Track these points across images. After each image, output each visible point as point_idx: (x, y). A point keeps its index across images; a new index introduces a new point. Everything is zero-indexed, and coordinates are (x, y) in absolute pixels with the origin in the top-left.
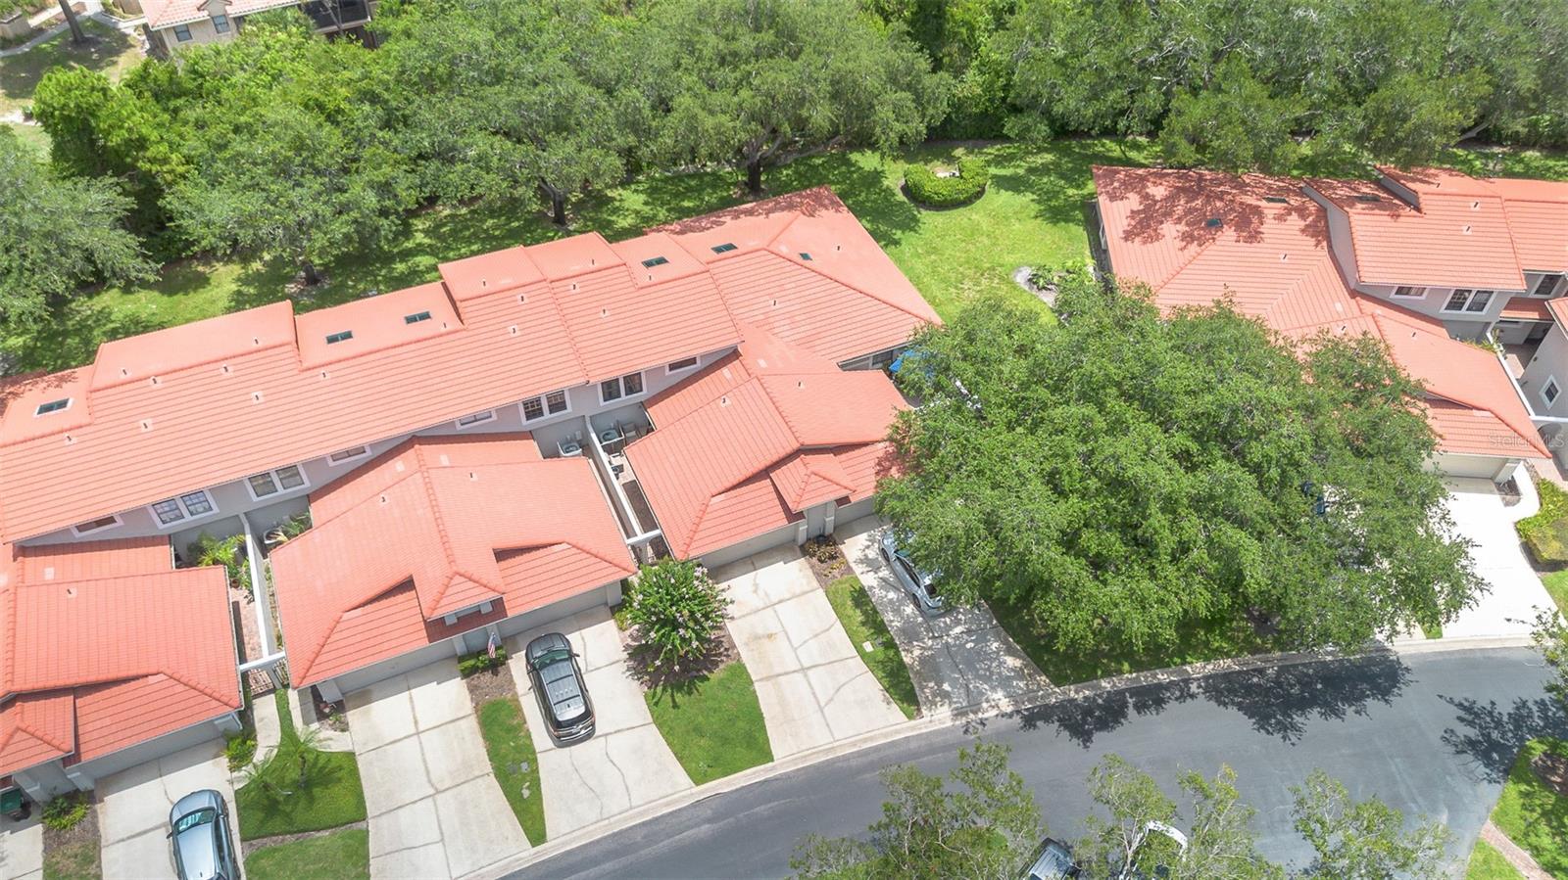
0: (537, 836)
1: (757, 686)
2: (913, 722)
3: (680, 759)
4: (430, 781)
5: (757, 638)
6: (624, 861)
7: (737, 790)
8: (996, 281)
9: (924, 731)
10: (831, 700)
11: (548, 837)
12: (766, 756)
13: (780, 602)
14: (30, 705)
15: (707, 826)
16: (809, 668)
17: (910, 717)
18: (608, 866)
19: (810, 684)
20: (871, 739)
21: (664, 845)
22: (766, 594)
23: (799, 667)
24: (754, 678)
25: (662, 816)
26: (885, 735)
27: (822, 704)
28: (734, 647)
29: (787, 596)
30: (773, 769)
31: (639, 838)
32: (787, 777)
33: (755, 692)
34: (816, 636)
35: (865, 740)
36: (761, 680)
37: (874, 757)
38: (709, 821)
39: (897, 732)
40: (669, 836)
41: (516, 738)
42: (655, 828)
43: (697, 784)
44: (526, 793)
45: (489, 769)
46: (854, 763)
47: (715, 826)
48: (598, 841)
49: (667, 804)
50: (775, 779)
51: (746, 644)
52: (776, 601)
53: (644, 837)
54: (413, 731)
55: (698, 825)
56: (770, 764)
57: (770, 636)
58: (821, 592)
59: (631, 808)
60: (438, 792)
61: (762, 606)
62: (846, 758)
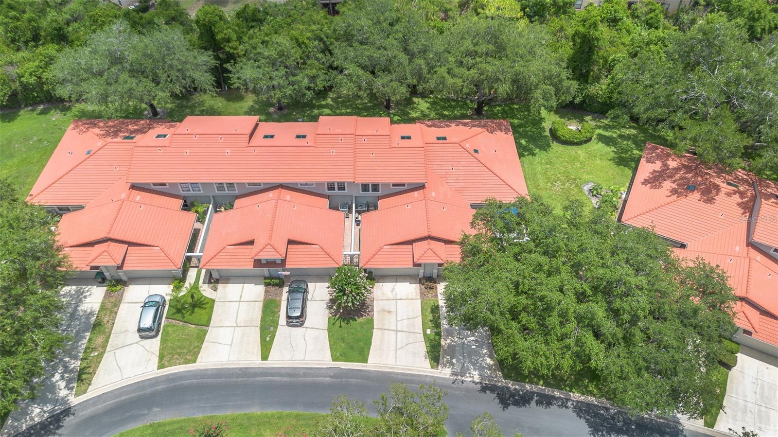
0: (265, 357)
1: (375, 330)
2: (432, 370)
3: (331, 348)
4: (236, 321)
5: (384, 311)
6: (292, 379)
7: (347, 369)
8: (574, 186)
9: (436, 375)
10: (402, 348)
11: (270, 358)
12: (365, 360)
13: (400, 299)
14: (113, 244)
15: (329, 379)
16: (399, 331)
17: (432, 367)
18: (285, 379)
19: (396, 338)
20: (412, 370)
21: (309, 379)
22: (396, 294)
23: (395, 329)
24: (375, 327)
25: (314, 368)
26: (418, 371)
27: (398, 348)
28: (373, 311)
29: (404, 298)
30: (365, 366)
31: (301, 373)
32: (369, 372)
33: (373, 332)
34: (408, 319)
35: (408, 370)
36: (377, 329)
37: (409, 378)
38: (331, 377)
39: (424, 372)
40: (313, 376)
41: (273, 316)
43: (333, 361)
44: (268, 339)
45: (259, 324)
46: (399, 377)
47: (333, 380)
48: (286, 368)
49: (318, 364)
50: (364, 371)
51: (378, 312)
52: (399, 298)
53: (304, 373)
54: (238, 300)
55: (326, 377)
56: (365, 364)
57: (389, 312)
58: (419, 301)
59: (304, 360)
60: (237, 326)
61: (392, 298)
62: (397, 374)
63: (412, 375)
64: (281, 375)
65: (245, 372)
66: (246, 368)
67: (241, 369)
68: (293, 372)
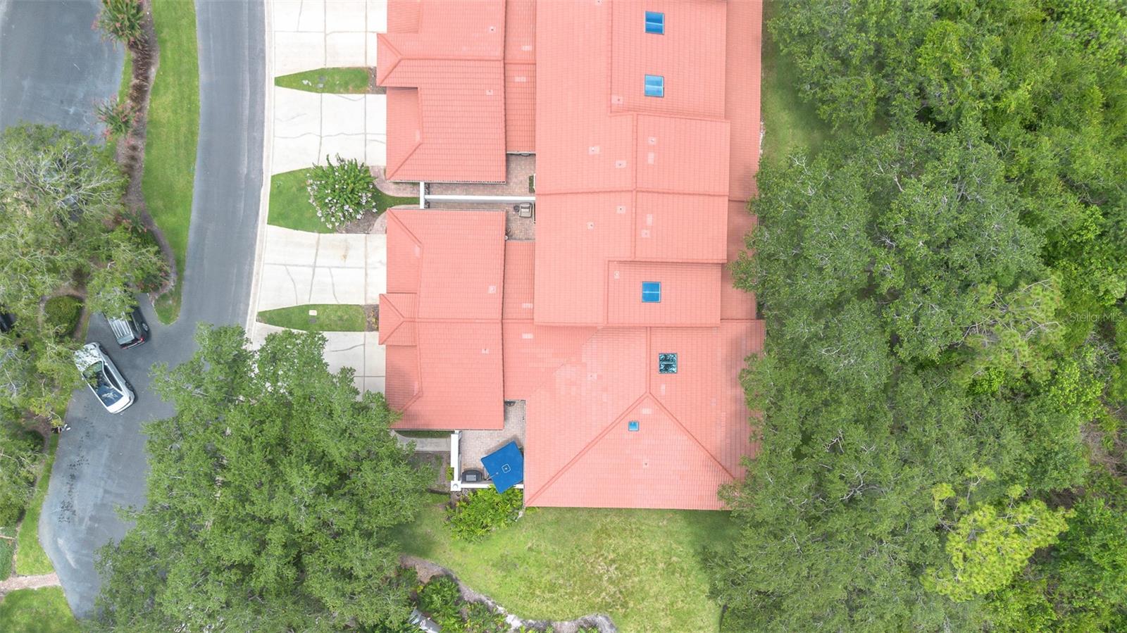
0: (279, 82)
1: (316, 235)
2: (256, 314)
3: (290, 173)
4: (334, 32)
5: (347, 249)
7: (259, 197)
9: (248, 318)
10: (289, 273)
11: (278, 88)
12: (272, 221)
13: (366, 274)
15: (246, 172)
16: (314, 270)
17: (260, 313)
18: (247, 112)
19: (304, 266)
20: (257, 285)
22: (375, 268)
23: (317, 265)
24: (322, 235)
25: (262, 151)
26: (255, 294)
27: (290, 268)
28: (348, 231)
29: (368, 280)
30: (263, 221)
31: (255, 134)
33: (313, 232)
34: (333, 285)
35: (257, 281)
36: (319, 239)
38: (247, 174)
39: (254, 302)
40: (249, 151)
41: (340, 85)
42: (257, 145)
43: (273, 177)
44: (305, 82)
45: (328, 66)
46: (247, 267)
47: (243, 177)
48: (263, 112)
49: (268, 157)
50: (256, 220)
51: (346, 241)
52: (369, 272)
53: (255, 138)
54: (369, 29)
55: (248, 168)
56: (266, 221)
57: (345, 257)
58: (362, 303)
59: (274, 136)
60: (326, 35)
61: (369, 261)
62: (251, 264)
63: (249, 285)
64: (252, 106)
65: (258, 56)
66: (264, 58)
67: (263, 51)
68: (257, 122)
